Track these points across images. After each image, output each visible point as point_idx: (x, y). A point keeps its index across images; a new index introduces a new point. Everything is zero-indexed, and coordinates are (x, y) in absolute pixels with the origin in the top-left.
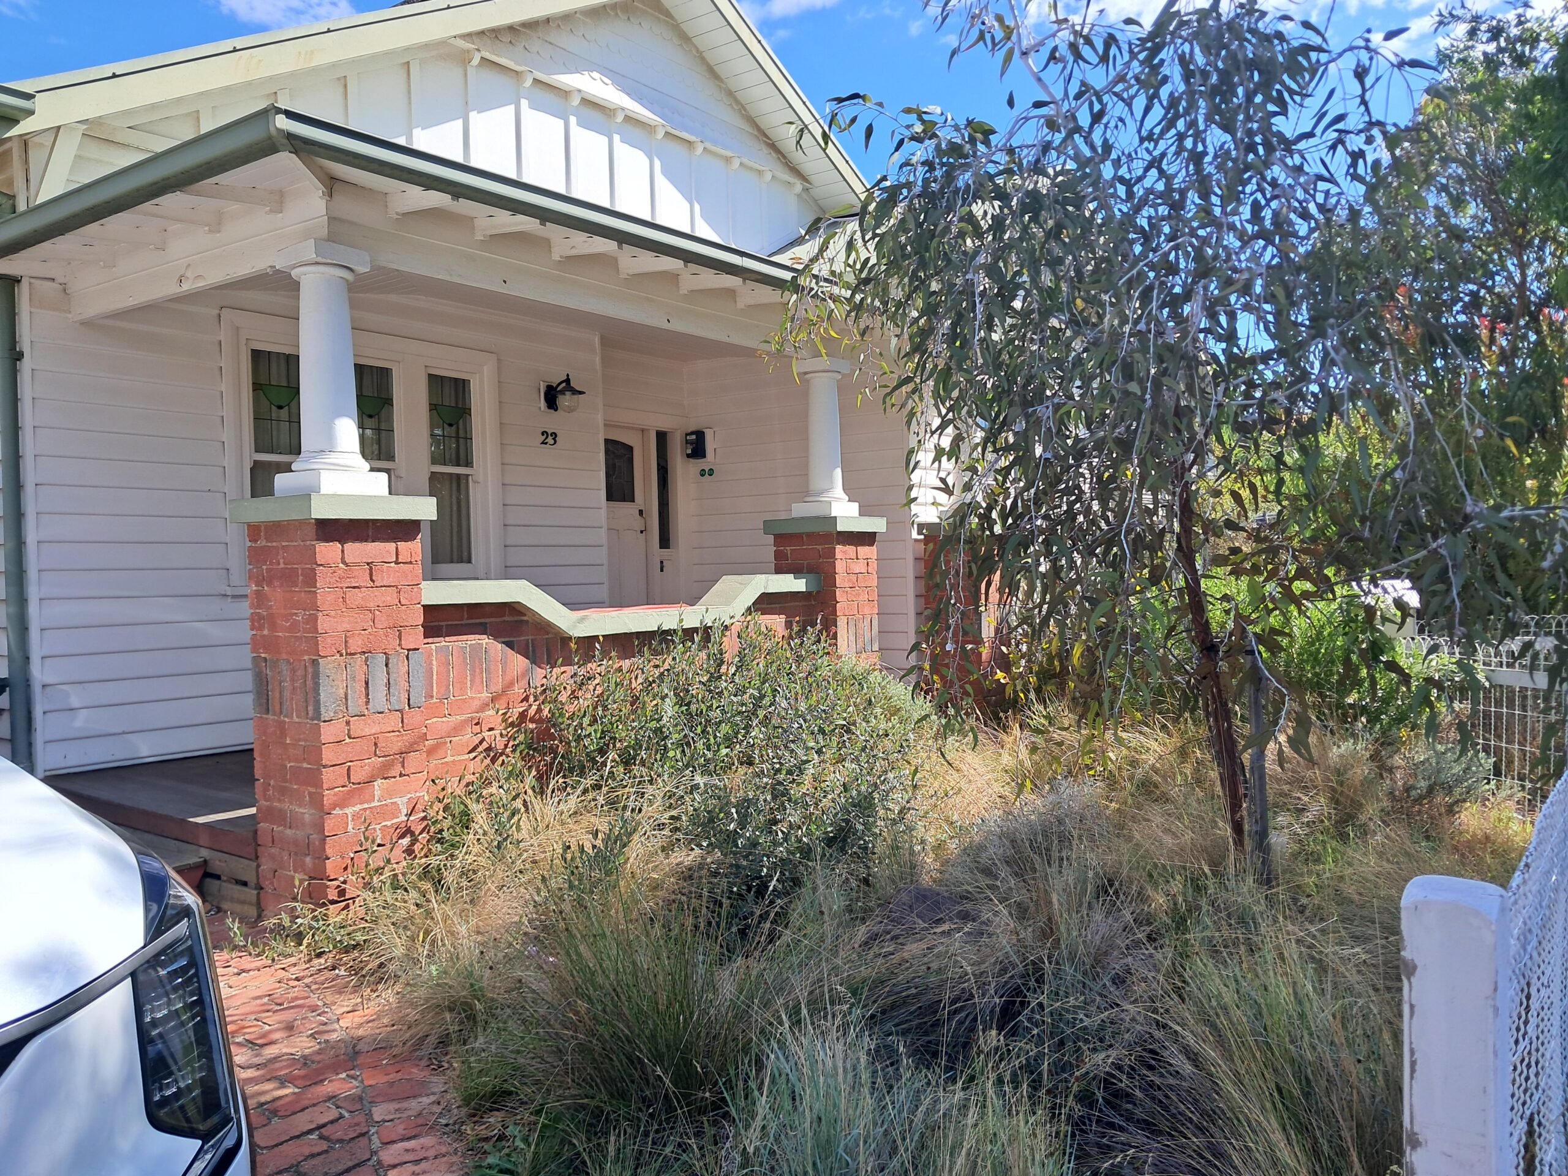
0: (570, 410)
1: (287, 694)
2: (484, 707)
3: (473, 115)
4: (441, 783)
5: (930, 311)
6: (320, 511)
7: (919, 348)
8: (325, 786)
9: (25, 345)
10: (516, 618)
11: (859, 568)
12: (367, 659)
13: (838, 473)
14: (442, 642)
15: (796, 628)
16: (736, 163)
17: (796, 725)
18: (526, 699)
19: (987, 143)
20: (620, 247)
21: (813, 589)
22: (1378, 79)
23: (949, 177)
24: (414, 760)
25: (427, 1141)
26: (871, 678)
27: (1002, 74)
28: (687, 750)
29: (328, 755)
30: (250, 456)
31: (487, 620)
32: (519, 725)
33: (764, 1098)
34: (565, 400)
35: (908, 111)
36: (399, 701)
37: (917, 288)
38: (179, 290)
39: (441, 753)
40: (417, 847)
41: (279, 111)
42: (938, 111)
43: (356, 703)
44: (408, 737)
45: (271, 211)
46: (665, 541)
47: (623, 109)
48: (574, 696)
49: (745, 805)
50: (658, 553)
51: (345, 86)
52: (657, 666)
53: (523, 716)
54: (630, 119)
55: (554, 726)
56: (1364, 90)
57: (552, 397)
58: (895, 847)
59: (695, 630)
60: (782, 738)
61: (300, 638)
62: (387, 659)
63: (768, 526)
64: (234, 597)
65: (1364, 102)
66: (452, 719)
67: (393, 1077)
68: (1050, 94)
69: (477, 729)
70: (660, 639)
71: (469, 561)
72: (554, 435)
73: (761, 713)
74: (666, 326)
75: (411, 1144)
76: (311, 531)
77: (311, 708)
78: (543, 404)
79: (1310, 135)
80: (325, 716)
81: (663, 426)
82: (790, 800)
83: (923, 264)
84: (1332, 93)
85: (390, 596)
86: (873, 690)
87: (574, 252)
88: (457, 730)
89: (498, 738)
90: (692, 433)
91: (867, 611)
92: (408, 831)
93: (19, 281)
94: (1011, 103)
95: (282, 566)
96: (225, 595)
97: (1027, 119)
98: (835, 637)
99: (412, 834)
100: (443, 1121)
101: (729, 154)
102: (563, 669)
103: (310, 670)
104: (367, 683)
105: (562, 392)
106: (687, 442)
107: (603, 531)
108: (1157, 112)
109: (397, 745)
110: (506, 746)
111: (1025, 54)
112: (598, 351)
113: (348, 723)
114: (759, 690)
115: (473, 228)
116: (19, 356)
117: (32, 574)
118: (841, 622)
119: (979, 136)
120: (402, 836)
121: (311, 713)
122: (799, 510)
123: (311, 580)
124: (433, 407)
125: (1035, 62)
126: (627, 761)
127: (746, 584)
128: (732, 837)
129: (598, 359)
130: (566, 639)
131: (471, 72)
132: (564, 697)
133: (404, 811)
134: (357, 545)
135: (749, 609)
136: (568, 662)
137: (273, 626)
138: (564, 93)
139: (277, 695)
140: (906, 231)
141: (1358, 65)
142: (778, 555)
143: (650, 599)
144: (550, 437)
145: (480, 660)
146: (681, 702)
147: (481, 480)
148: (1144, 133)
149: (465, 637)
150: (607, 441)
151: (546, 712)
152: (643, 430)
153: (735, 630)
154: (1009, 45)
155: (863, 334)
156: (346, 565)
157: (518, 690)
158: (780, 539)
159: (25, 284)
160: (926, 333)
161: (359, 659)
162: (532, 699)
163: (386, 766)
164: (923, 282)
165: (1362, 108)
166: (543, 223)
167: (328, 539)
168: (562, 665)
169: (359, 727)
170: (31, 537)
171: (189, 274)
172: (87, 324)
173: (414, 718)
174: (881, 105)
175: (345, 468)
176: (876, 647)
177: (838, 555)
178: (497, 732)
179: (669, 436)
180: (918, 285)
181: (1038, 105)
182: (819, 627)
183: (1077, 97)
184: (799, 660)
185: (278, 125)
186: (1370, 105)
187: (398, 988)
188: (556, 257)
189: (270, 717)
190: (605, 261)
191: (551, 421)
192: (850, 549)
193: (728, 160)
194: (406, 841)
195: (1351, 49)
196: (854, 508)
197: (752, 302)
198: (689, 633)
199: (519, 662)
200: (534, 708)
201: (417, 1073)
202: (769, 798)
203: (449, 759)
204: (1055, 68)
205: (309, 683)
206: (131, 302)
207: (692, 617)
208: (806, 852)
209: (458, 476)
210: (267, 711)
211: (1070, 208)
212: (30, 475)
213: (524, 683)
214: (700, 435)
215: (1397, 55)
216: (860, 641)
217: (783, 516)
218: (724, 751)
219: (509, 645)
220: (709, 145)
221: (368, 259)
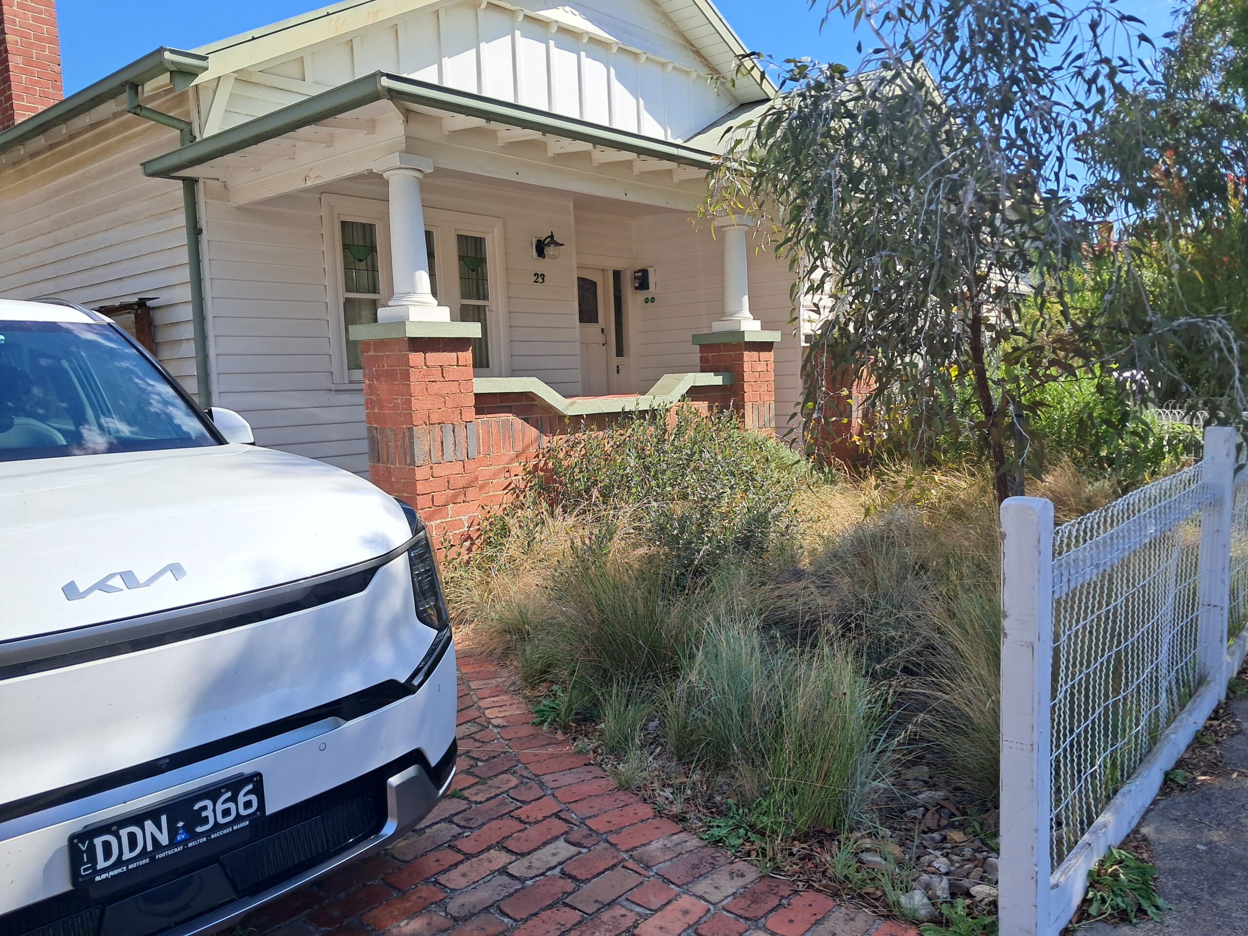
0: (554, 257)
1: (392, 450)
2: (512, 461)
3: (483, 45)
4: (487, 508)
5: (803, 194)
6: (412, 332)
7: (796, 219)
8: (419, 507)
9: (203, 224)
10: (529, 403)
11: (761, 367)
12: (441, 428)
13: (746, 298)
14: (485, 418)
15: (715, 411)
16: (670, 67)
17: (715, 469)
18: (537, 456)
19: (842, 79)
20: (594, 147)
21: (728, 383)
22: (1106, 29)
23: (816, 104)
24: (471, 493)
25: (504, 697)
26: (769, 444)
27: (855, 28)
28: (645, 486)
29: (420, 488)
30: (343, 295)
31: (512, 404)
32: (534, 473)
33: (700, 653)
34: (550, 251)
35: (788, 61)
36: (462, 454)
37: (795, 178)
38: (304, 185)
39: (486, 490)
40: (474, 548)
41: (383, 74)
42: (809, 60)
43: (436, 455)
44: (468, 478)
45: (368, 133)
46: (620, 352)
47: (587, 33)
48: (568, 455)
49: (683, 520)
50: (615, 360)
51: (397, 31)
52: (621, 435)
53: (536, 466)
54: (593, 40)
55: (555, 474)
56: (1095, 36)
57: (541, 248)
58: (782, 549)
59: (646, 411)
60: (708, 478)
61: (401, 414)
62: (454, 428)
63: (695, 338)
64: (336, 391)
65: (1096, 45)
66: (493, 468)
67: (478, 669)
68: (885, 43)
69: (507, 475)
70: (621, 418)
71: (488, 367)
72: (543, 276)
73: (692, 465)
74: (624, 198)
75: (495, 699)
76: (406, 345)
77: (408, 458)
78: (535, 253)
79: (1059, 68)
80: (418, 463)
81: (618, 266)
82: (712, 517)
83: (798, 162)
84: (1075, 39)
85: (454, 387)
86: (770, 451)
87: (563, 151)
88: (495, 475)
89: (521, 481)
90: (639, 271)
91: (766, 398)
92: (469, 538)
93: (197, 181)
94: (859, 49)
95: (386, 368)
96: (331, 390)
97: (869, 61)
98: (743, 416)
99: (472, 539)
100: (512, 689)
101: (664, 60)
102: (560, 437)
103: (407, 434)
104: (442, 443)
105: (548, 245)
106: (636, 278)
107: (578, 344)
108: (953, 59)
109: (461, 483)
110: (526, 486)
111: (868, 16)
112: (572, 213)
113: (431, 468)
114: (691, 449)
115: (496, 138)
116: (200, 232)
117: (213, 376)
118: (748, 406)
119: (837, 75)
120: (466, 541)
121: (408, 462)
122: (718, 327)
123: (406, 376)
124: (461, 258)
125: (875, 22)
126: (605, 495)
127: (680, 380)
128: (676, 538)
129: (572, 220)
130: (562, 417)
131: (481, 14)
132: (561, 455)
133: (466, 525)
134: (434, 354)
135: (683, 396)
136: (564, 432)
137: (381, 407)
138: (544, 24)
139: (385, 450)
140: (787, 141)
141: (1092, 20)
142: (703, 360)
143: (609, 391)
144: (540, 277)
145: (508, 430)
146: (639, 457)
147: (494, 309)
148: (943, 74)
149: (498, 415)
150: (580, 279)
151: (550, 465)
152: (603, 270)
153: (673, 411)
154: (859, 7)
155: (760, 206)
156: (428, 367)
157: (532, 450)
158: (704, 348)
159: (201, 183)
160: (800, 209)
161: (437, 427)
162: (541, 456)
163: (455, 496)
164: (798, 175)
165: (1095, 49)
166: (544, 135)
167: (416, 350)
168: (559, 434)
169: (438, 470)
170: (212, 353)
171: (311, 175)
172: (241, 209)
173: (471, 465)
174: (770, 56)
175: (423, 304)
176: (773, 424)
177: (745, 359)
178: (520, 477)
179: (622, 274)
180: (795, 176)
181: (877, 51)
182: (731, 409)
183: (902, 46)
184: (719, 430)
185: (383, 84)
186: (1101, 47)
187: (472, 626)
188: (550, 154)
189: (380, 465)
190: (585, 156)
191: (541, 266)
192: (755, 354)
193: (664, 65)
194: (467, 544)
195: (1088, 9)
196: (757, 325)
197: (684, 178)
198: (643, 413)
199: (533, 432)
200: (543, 462)
201: (492, 668)
202: (698, 516)
203: (491, 493)
204: (889, 25)
205: (407, 442)
206: (272, 194)
207: (644, 403)
208: (724, 549)
209: (478, 307)
210: (379, 461)
211: (897, 123)
212: (210, 311)
213: (536, 446)
214: (645, 272)
215: (1119, 12)
216: (761, 420)
217: (705, 331)
218: (669, 489)
219: (526, 420)
220: (650, 55)
221: (432, 163)
